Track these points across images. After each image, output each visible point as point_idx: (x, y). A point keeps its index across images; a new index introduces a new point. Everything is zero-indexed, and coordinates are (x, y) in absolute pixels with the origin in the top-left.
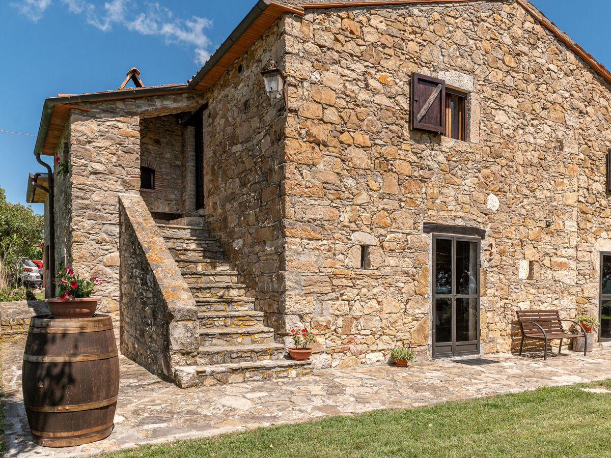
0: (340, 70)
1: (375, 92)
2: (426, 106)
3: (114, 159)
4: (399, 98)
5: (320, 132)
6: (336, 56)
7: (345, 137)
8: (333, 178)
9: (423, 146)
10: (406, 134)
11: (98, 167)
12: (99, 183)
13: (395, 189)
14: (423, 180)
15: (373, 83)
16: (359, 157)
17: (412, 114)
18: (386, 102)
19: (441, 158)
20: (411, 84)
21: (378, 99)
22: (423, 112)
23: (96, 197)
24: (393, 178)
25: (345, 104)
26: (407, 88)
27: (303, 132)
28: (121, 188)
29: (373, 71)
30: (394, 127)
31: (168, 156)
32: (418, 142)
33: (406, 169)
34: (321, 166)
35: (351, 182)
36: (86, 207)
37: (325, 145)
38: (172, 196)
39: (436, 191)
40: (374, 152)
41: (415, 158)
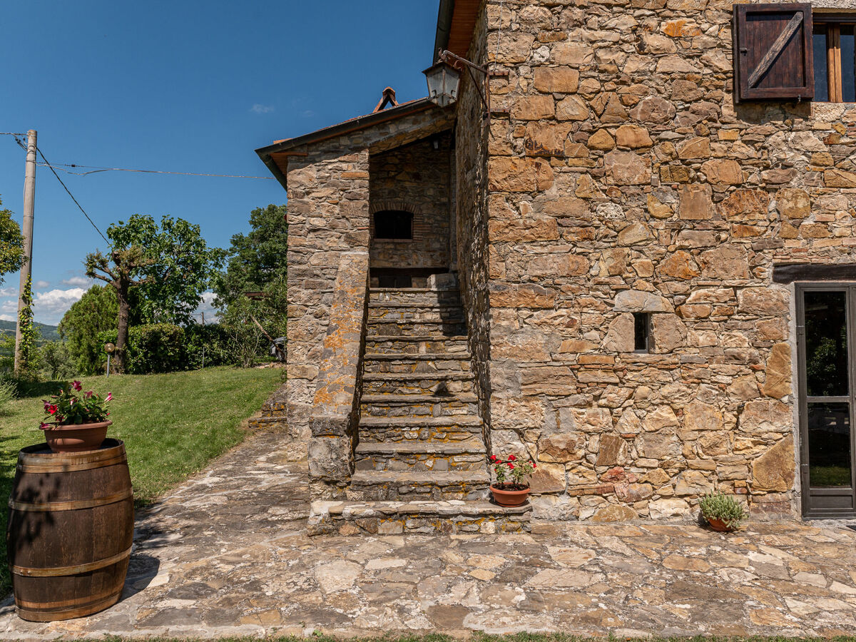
0: (586, 33)
1: (659, 54)
2: (768, 56)
3: (337, 210)
4: (709, 55)
5: (550, 138)
6: (578, 14)
7: (597, 139)
8: (576, 207)
9: (768, 127)
10: (728, 111)
11: (317, 222)
12: (318, 242)
13: (708, 210)
14: (770, 187)
15: (652, 41)
16: (627, 167)
17: (737, 75)
18: (680, 65)
19: (813, 141)
20: (734, 25)
21: (663, 65)
22: (761, 68)
23: (314, 261)
24: (702, 193)
25: (597, 85)
26: (726, 35)
27: (520, 142)
28: (345, 245)
29: (653, 22)
30: (702, 105)
31: (431, 192)
32: (757, 121)
33: (732, 173)
34: (553, 192)
35: (612, 210)
36: (303, 274)
37: (561, 156)
38: (437, 245)
39: (802, 203)
40: (658, 154)
41: (750, 151)
